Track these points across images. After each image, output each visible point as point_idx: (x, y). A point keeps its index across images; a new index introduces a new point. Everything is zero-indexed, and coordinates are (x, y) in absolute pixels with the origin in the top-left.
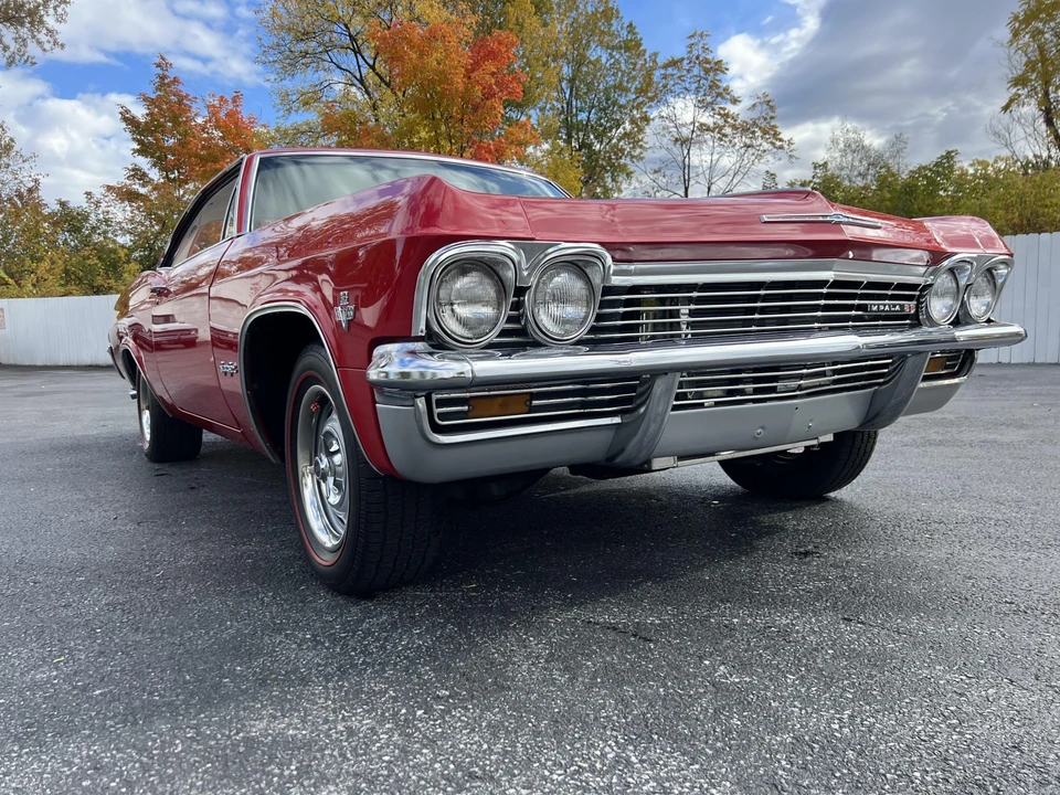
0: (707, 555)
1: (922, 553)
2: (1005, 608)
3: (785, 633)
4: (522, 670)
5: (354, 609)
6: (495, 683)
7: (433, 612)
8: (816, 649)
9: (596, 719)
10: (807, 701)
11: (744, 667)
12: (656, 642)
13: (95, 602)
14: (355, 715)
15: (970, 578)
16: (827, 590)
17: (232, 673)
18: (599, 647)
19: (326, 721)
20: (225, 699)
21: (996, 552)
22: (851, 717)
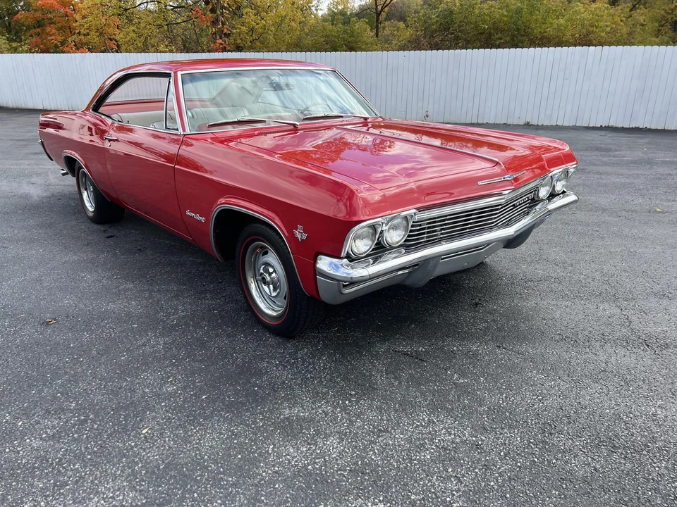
0: (434, 306)
1: (525, 304)
2: (557, 338)
3: (475, 355)
4: (380, 380)
5: (289, 345)
6: (370, 386)
7: (325, 346)
8: (489, 364)
9: (415, 403)
10: (490, 391)
11: (463, 375)
12: (426, 362)
13: (157, 343)
14: (322, 405)
15: (544, 319)
16: (488, 328)
17: (256, 385)
18: (405, 365)
19: (313, 409)
20: (264, 399)
21: (554, 302)
22: (506, 397)
